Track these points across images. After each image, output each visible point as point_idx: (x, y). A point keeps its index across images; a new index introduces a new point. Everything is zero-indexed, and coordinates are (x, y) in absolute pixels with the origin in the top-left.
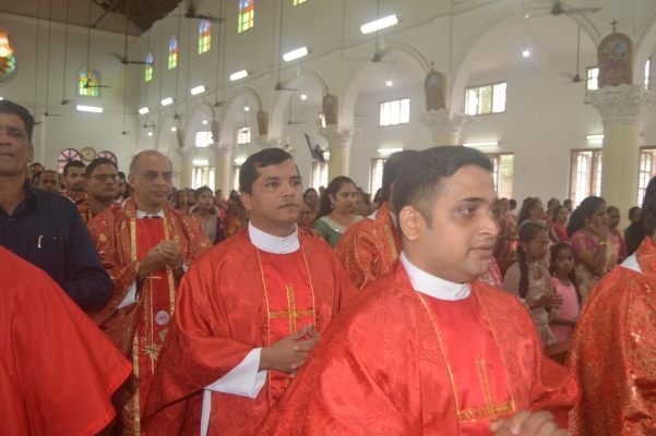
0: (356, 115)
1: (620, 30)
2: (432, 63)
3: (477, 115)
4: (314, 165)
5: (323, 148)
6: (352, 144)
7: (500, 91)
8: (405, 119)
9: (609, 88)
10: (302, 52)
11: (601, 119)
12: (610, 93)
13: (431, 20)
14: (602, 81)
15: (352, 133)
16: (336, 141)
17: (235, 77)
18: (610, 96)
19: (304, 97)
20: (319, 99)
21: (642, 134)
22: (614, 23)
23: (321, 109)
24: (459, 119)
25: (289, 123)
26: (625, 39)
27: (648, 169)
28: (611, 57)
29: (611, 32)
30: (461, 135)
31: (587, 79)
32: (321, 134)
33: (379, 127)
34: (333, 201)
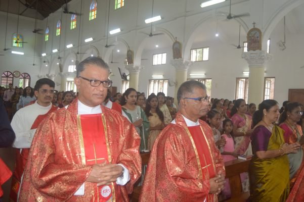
0: (142, 60)
1: (257, 27)
2: (176, 38)
3: (196, 61)
4: (123, 82)
5: (127, 74)
6: (140, 73)
7: (206, 51)
8: (164, 62)
9: (252, 52)
10: (118, 31)
11: (248, 65)
13: (176, 19)
15: (140, 68)
16: (132, 71)
17: (87, 41)
18: (252, 55)
19: (118, 51)
21: (266, 72)
22: (254, 23)
24: (187, 63)
25: (112, 62)
26: (259, 30)
27: (269, 87)
28: (253, 38)
29: (252, 27)
30: (188, 70)
31: (243, 47)
32: (126, 68)
33: (153, 65)
34: (126, 99)
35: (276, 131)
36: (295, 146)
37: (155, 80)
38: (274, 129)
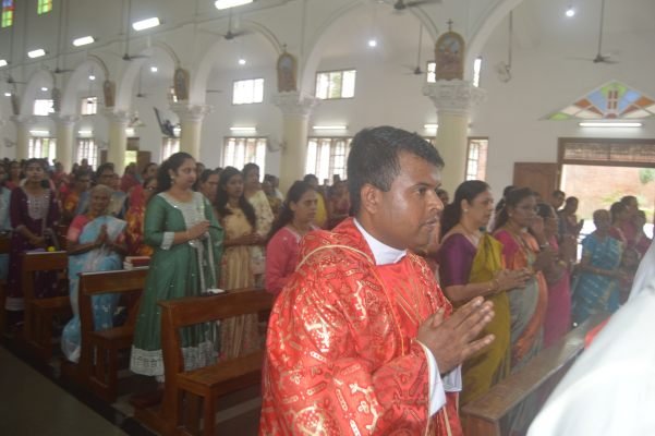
0: (208, 91)
1: (455, 30)
2: (285, 46)
3: (328, 99)
4: (165, 142)
5: (173, 124)
6: (203, 121)
7: (349, 78)
8: (259, 98)
9: (444, 82)
10: (153, 22)
11: (435, 110)
12: (444, 86)
13: (284, 3)
14: (439, 75)
15: (203, 109)
16: (187, 117)
18: (445, 89)
19: (154, 70)
20: (171, 73)
21: (470, 126)
22: (450, 23)
23: (172, 84)
24: (308, 102)
25: (139, 96)
26: (458, 37)
27: (476, 157)
28: (446, 53)
29: (447, 31)
30: (311, 117)
31: (427, 72)
32: (171, 108)
33: (232, 105)
34: (172, 177)
35: (487, 245)
36: (522, 274)
37: (237, 138)
38: (482, 241)
